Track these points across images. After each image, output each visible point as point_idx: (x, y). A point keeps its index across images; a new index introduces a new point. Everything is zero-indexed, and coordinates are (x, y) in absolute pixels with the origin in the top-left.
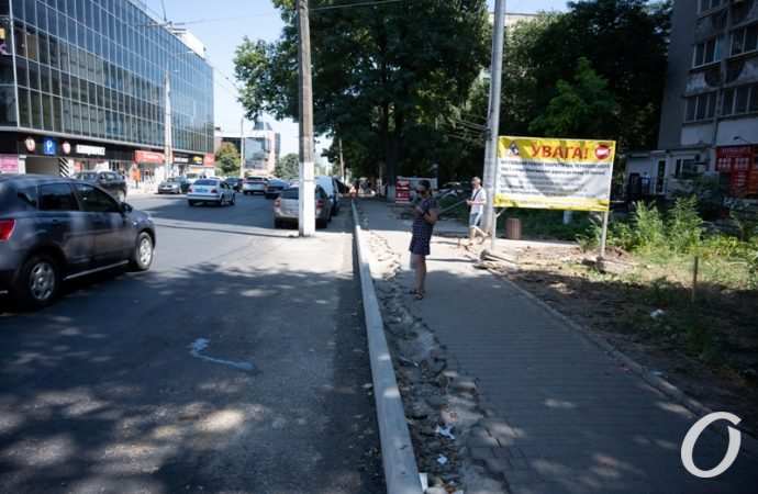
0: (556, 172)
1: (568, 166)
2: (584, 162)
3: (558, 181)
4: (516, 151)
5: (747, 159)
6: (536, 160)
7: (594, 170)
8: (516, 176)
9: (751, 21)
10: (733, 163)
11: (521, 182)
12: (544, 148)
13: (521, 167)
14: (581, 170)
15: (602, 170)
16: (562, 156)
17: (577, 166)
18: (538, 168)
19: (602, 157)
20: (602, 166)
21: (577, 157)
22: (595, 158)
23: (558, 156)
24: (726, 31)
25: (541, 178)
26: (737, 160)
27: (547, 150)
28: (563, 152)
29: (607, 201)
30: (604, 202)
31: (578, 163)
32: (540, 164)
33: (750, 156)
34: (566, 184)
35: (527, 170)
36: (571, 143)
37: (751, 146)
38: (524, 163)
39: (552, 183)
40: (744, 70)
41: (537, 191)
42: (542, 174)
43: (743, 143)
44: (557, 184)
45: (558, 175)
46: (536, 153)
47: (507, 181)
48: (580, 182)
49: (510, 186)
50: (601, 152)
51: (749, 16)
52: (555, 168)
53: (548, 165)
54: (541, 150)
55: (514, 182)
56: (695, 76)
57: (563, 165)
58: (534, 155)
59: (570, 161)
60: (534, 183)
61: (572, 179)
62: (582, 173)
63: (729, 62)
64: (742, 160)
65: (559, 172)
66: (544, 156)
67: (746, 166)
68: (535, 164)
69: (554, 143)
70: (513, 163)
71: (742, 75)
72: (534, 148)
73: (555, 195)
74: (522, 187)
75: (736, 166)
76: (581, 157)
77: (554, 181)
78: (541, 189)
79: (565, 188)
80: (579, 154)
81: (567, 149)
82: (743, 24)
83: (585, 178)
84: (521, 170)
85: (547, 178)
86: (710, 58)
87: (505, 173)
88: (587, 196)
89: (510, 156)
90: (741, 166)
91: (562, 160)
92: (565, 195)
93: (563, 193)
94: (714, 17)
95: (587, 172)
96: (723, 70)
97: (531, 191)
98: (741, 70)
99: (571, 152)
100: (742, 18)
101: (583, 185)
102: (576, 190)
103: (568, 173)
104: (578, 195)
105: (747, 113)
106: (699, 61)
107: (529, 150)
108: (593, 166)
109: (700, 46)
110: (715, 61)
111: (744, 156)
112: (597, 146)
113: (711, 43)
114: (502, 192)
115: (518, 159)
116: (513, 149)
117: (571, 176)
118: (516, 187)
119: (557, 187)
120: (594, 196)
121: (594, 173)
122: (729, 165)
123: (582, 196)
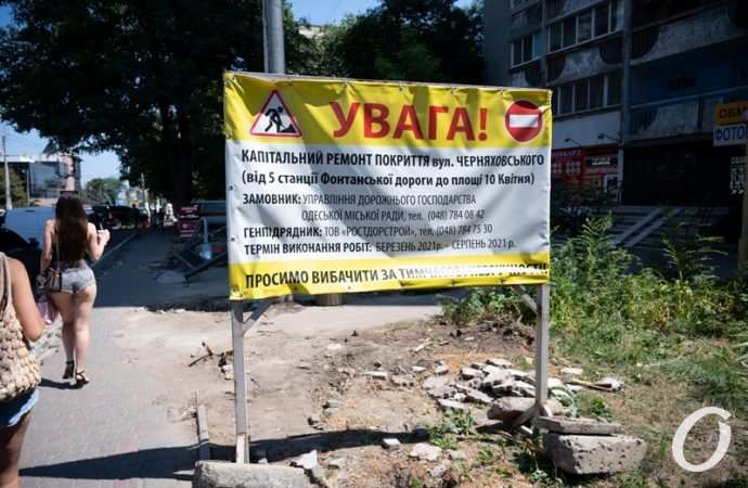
0: (411, 182)
1: (439, 162)
2: (482, 150)
3: (417, 207)
4: (286, 120)
5: (578, 164)
6: (346, 146)
7: (507, 171)
8: (293, 199)
9: (568, 13)
10: (564, 168)
11: (309, 216)
12: (368, 108)
13: (306, 169)
14: (473, 171)
15: (524, 171)
16: (420, 135)
17: (462, 161)
18: (358, 170)
19: (522, 135)
20: (526, 160)
21: (460, 137)
22: (508, 136)
23: (411, 134)
24: (543, 25)
25: (364, 200)
26: (568, 164)
27: (377, 118)
28: (421, 123)
29: (545, 254)
30: (536, 258)
31: (464, 152)
32: (362, 159)
33: (581, 160)
34: (440, 215)
35: (326, 179)
36: (441, 95)
37: (581, 148)
38: (314, 158)
39: (399, 215)
40: (566, 67)
41: (357, 239)
42: (368, 190)
43: (574, 145)
44: (415, 216)
45: (417, 190)
46: (346, 125)
47: (265, 216)
48: (474, 207)
49: (278, 232)
50: (521, 121)
51: (565, 8)
52: (402, 171)
53: (381, 159)
54: (360, 116)
55: (290, 216)
56: (515, 75)
57: (425, 159)
58: (339, 134)
59: (443, 148)
60: (349, 216)
61: (454, 199)
62: (476, 182)
63: (549, 59)
64: (573, 164)
65: (419, 181)
66: (368, 133)
67: (579, 171)
68: (346, 159)
69: (395, 95)
70: (279, 157)
71: (564, 73)
72: (338, 110)
73: (410, 247)
74: (315, 231)
75: (568, 171)
76: (470, 136)
77: (407, 207)
78: (369, 233)
79: (435, 224)
80: (466, 126)
81: (433, 111)
82: (559, 17)
83: (485, 194)
84: (307, 181)
85: (385, 200)
86: (528, 57)
87: (255, 189)
88: (494, 244)
89: (265, 134)
90: (573, 171)
91: (422, 146)
92: (438, 247)
93: (431, 242)
94: (529, 10)
95: (490, 179)
96: (544, 68)
97: (341, 239)
98: (562, 68)
99: (444, 122)
100: (558, 11)
101: (481, 215)
102: (465, 229)
103: (441, 182)
104: (472, 244)
105: (573, 112)
106: (517, 60)
107: (324, 117)
108: (502, 160)
109: (517, 43)
110: (534, 59)
111: (575, 159)
112: (508, 105)
113: (528, 40)
114: (253, 250)
115: (293, 146)
116: (275, 115)
117: (449, 190)
118: (297, 233)
119: (415, 225)
120: (511, 245)
121: (508, 180)
122: (560, 171)
123: (481, 244)
